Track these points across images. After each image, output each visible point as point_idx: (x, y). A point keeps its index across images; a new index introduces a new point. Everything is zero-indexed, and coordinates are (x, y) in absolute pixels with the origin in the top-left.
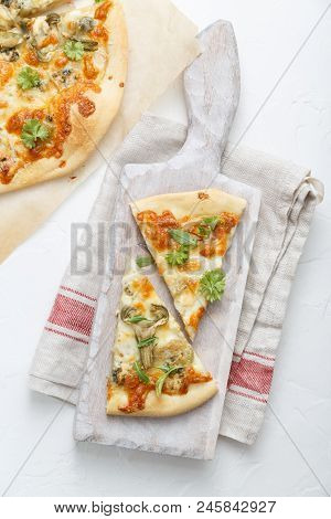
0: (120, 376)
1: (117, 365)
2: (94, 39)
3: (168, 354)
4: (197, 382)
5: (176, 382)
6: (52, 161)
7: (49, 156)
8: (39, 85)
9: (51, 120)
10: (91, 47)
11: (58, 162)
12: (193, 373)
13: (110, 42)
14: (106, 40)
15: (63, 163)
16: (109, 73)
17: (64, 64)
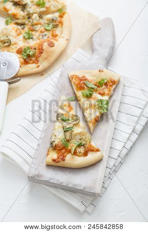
0: (54, 144)
1: (53, 140)
2: (57, 23)
3: (79, 137)
4: (92, 151)
5: (82, 150)
6: (34, 65)
7: (33, 63)
8: (32, 38)
9: (35, 49)
10: (56, 26)
11: (36, 65)
12: (91, 146)
13: (64, 25)
14: (62, 25)
15: (39, 66)
16: (62, 36)
17: (44, 32)
